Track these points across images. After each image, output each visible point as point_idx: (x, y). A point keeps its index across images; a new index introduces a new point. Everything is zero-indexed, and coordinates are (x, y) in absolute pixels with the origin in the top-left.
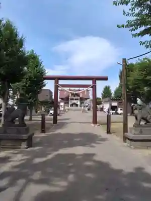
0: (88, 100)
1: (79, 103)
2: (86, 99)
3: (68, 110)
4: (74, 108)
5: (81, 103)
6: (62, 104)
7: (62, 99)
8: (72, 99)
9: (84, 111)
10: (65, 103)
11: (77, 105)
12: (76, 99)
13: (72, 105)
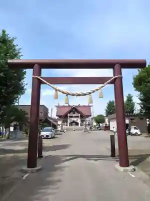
0: (90, 118)
1: (79, 121)
2: (88, 116)
3: (67, 129)
4: (74, 127)
5: (82, 121)
6: (60, 123)
7: (60, 116)
8: (70, 117)
9: (86, 130)
10: (63, 122)
11: (77, 124)
12: (75, 117)
13: (71, 124)
